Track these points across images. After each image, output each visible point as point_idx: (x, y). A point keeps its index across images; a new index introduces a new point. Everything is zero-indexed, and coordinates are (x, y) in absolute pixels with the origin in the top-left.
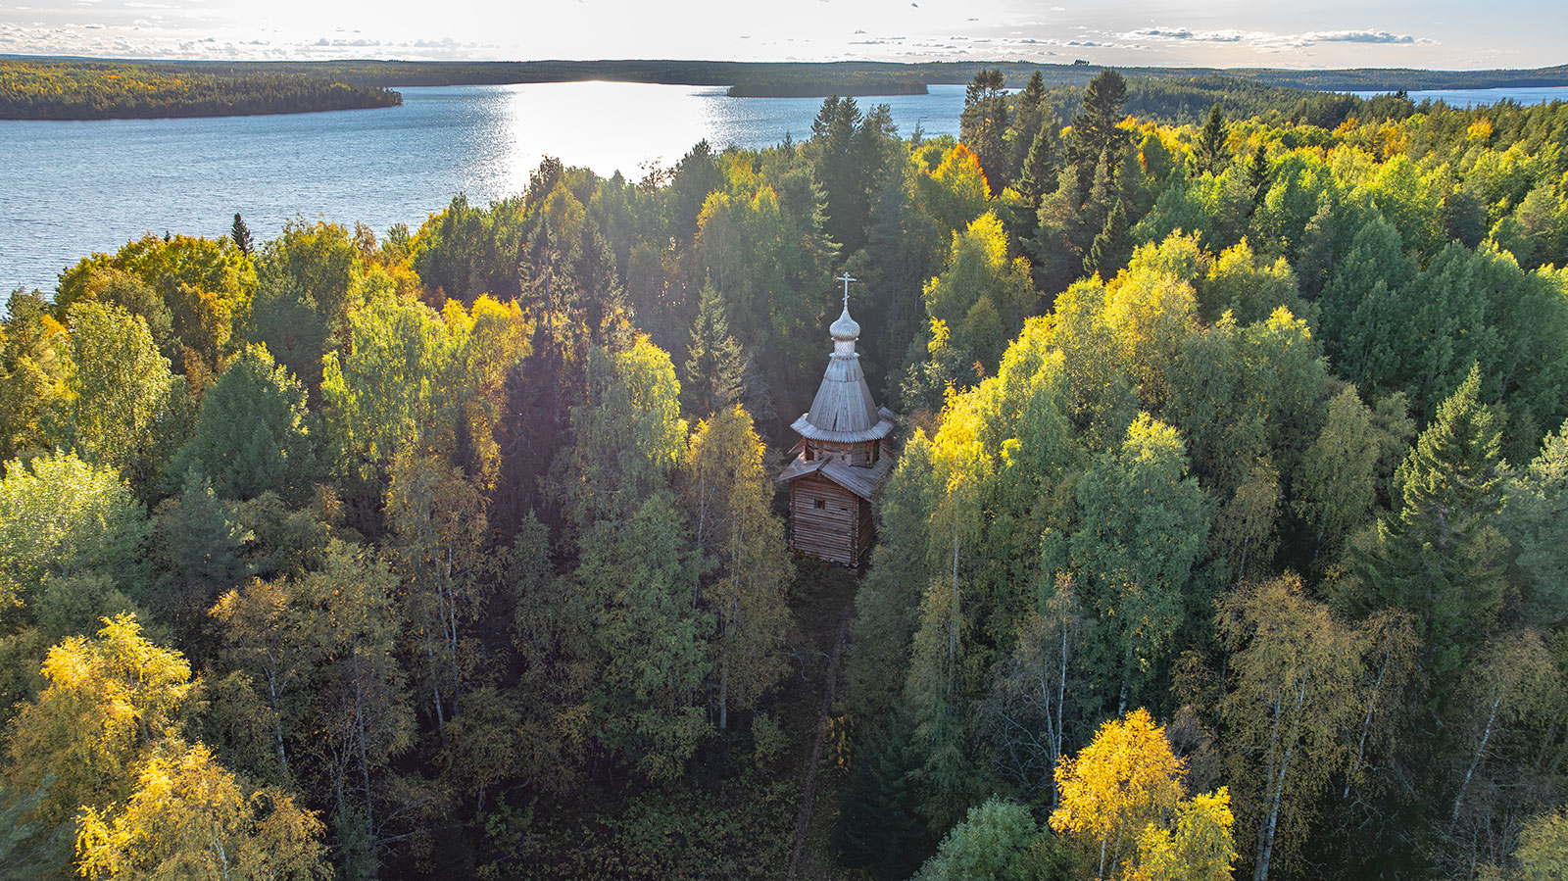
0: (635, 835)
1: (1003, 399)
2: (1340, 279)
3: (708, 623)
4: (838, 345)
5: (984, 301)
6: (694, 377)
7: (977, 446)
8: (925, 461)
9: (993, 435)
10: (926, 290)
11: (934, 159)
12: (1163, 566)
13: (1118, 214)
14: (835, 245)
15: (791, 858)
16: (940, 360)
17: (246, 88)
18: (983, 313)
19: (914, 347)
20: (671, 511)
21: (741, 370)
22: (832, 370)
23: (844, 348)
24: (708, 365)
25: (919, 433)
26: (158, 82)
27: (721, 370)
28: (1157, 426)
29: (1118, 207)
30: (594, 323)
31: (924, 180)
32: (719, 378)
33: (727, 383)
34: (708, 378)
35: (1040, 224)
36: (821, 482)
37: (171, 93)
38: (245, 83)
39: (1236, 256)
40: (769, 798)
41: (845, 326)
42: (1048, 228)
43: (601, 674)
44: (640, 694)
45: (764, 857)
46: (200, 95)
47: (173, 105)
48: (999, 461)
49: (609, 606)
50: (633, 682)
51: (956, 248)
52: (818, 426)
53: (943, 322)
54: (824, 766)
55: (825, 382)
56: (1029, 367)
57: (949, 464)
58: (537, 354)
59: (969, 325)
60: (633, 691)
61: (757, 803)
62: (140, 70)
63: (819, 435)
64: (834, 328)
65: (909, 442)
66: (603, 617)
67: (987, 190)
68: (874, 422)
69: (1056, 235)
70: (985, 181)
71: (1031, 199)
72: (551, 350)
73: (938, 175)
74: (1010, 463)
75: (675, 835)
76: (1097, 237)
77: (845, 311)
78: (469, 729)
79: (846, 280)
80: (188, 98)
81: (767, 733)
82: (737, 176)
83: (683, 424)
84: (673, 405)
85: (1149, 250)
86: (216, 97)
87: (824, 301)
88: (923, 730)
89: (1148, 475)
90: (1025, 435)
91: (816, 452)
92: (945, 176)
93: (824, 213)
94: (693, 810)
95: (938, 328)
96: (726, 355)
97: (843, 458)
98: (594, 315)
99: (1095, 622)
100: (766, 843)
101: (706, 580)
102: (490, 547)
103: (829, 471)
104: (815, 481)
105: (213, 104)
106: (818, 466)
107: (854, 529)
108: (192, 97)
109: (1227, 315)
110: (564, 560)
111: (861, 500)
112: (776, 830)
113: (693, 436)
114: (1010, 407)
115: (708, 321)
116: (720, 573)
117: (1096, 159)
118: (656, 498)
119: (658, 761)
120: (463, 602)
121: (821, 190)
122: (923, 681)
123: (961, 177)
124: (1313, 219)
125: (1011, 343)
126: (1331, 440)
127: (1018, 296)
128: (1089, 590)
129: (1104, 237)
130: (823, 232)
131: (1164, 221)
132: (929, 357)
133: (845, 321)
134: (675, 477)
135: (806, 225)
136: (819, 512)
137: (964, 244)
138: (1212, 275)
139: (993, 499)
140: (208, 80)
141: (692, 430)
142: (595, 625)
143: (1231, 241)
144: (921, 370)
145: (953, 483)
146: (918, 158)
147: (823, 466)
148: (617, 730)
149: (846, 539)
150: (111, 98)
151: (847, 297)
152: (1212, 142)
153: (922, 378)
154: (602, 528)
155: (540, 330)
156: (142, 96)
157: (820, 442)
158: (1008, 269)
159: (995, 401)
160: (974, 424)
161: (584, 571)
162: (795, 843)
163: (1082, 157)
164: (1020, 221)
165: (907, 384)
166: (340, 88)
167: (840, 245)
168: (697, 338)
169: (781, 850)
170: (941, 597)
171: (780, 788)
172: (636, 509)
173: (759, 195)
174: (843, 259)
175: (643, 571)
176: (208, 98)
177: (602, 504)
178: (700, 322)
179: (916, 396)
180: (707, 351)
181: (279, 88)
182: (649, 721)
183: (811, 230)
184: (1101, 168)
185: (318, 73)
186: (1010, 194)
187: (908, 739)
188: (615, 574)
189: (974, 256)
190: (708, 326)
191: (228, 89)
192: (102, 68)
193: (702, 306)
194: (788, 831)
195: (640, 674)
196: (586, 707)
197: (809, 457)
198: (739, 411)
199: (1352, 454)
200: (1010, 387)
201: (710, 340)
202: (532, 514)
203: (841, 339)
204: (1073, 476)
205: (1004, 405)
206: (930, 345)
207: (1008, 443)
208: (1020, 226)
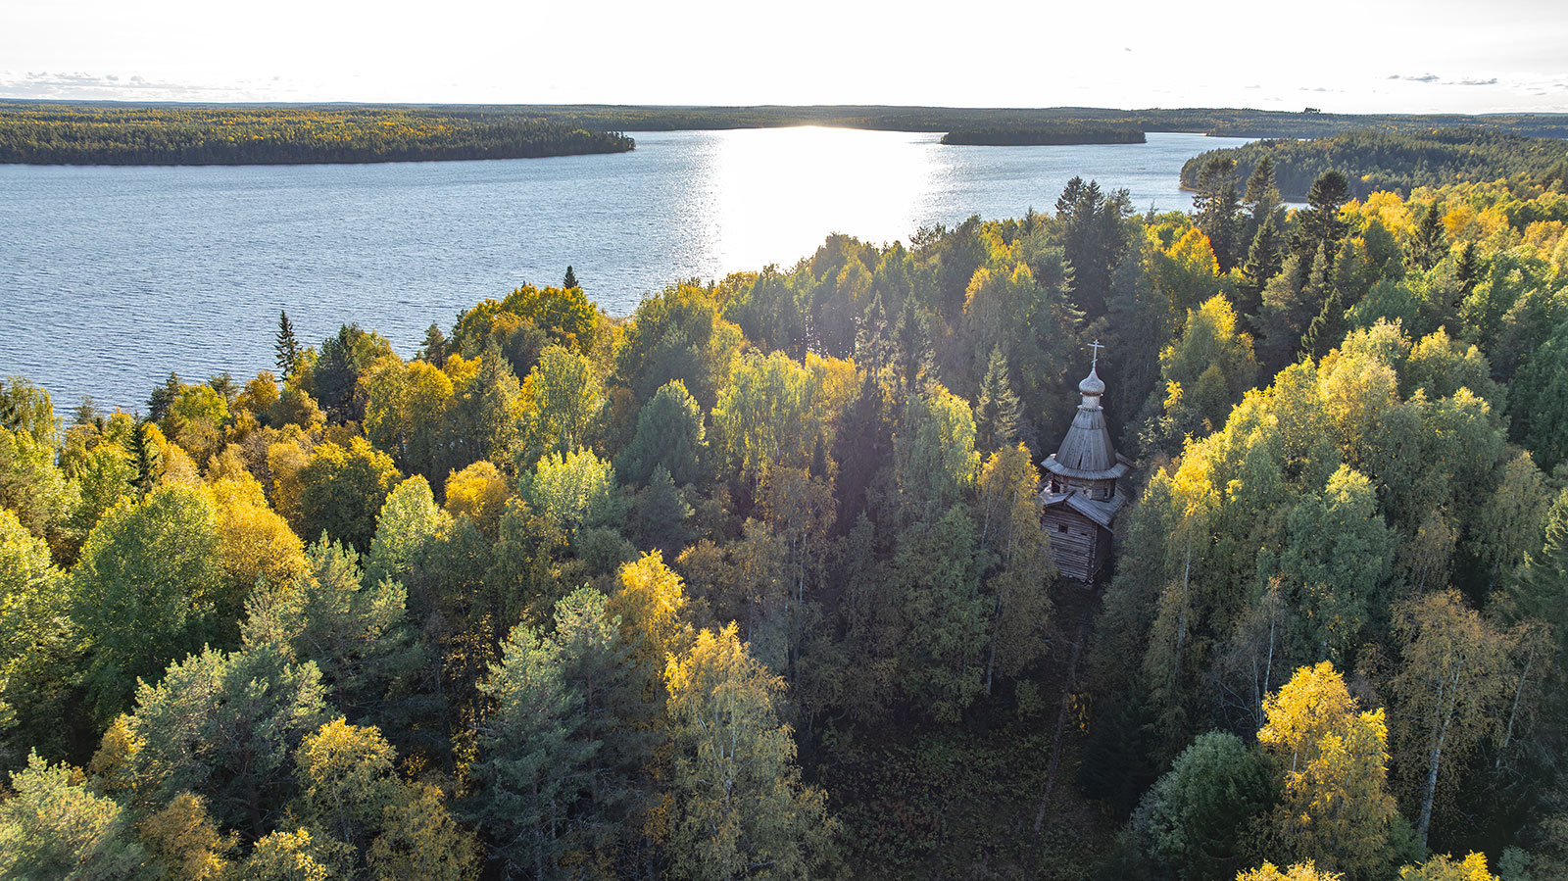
0: (925, 760)
1: (1228, 449)
2: (1533, 364)
3: (989, 606)
4: (1085, 399)
5: (1213, 369)
6: (981, 419)
7: (1207, 485)
8: (1165, 494)
9: (1220, 477)
10: (1161, 356)
11: (1167, 237)
12: (1353, 580)
13: (1334, 300)
14: (1079, 313)
15: (1044, 789)
16: (1173, 415)
17: (499, 133)
18: (1213, 379)
19: (1151, 402)
20: (968, 518)
21: (1018, 415)
22: (1079, 419)
23: (1090, 402)
24: (991, 410)
25: (1162, 471)
26: (425, 128)
27: (1002, 416)
28: (1355, 474)
29: (1335, 294)
30: (911, 376)
31: (1159, 257)
32: (1000, 421)
33: (1005, 427)
34: (991, 421)
35: (1264, 304)
36: (1066, 511)
37: (435, 138)
38: (499, 129)
39: (1435, 342)
40: (1027, 745)
41: (1091, 383)
42: (1270, 307)
43: (905, 637)
44: (936, 654)
45: (1025, 784)
46: (461, 140)
47: (438, 149)
48: (1224, 496)
49: (916, 587)
50: (930, 645)
51: (1190, 323)
52: (1065, 464)
53: (1178, 384)
54: (1068, 728)
55: (1072, 429)
56: (1249, 426)
57: (1185, 495)
58: (866, 397)
59: (1199, 387)
60: (929, 653)
61: (1017, 748)
62: (405, 115)
63: (1066, 472)
64: (1083, 385)
65: (1153, 478)
66: (912, 594)
67: (1216, 268)
68: (1113, 462)
69: (1279, 314)
70: (1215, 259)
71: (1255, 280)
72: (875, 395)
73: (1172, 253)
74: (1233, 499)
75: (956, 763)
76: (1315, 319)
77: (1093, 371)
78: (814, 667)
79: (1096, 346)
80: (451, 143)
81: (1028, 697)
82: (997, 252)
83: (977, 455)
84: (970, 440)
85: (1360, 334)
86: (475, 142)
87: (1065, 358)
88: (1158, 693)
89: (1343, 512)
90: (1246, 477)
91: (1062, 486)
92: (1179, 254)
93: (1071, 285)
94: (968, 748)
95: (1174, 389)
96: (1007, 404)
97: (1085, 492)
98: (911, 369)
99: (1298, 618)
100: (1024, 776)
101: (989, 573)
102: (832, 536)
103: (1072, 501)
104: (1060, 509)
105: (471, 148)
106: (1064, 497)
107: (1091, 551)
108: (455, 142)
109: (1419, 393)
110: (884, 550)
111: (1099, 527)
112: (1031, 768)
113: (985, 465)
114: (1234, 456)
115: (994, 377)
116: (1001, 569)
117: (1315, 247)
118: (956, 508)
119: (945, 706)
120: (812, 573)
121: (1069, 267)
122: (1159, 659)
123: (1193, 256)
124: (1509, 311)
125: (1234, 406)
126: (1505, 496)
127: (1240, 366)
128: (1294, 597)
129: (1321, 319)
130: (1070, 301)
131: (1375, 307)
132: (1163, 413)
133: (1093, 380)
134: (970, 494)
135: (1054, 295)
136: (1062, 535)
137: (1197, 321)
138: (1412, 358)
139: (1220, 524)
140: (466, 125)
141: (983, 459)
142: (905, 599)
143: (1431, 330)
144: (1156, 422)
145: (1190, 510)
146: (1152, 235)
147: (1069, 497)
148: (917, 679)
149: (1084, 559)
150: (388, 143)
151: (1095, 360)
152: (1429, 235)
153: (1157, 429)
154: (918, 527)
155: (869, 379)
156: (413, 141)
157: (1065, 477)
158: (1234, 342)
159: (1222, 451)
160: (1205, 466)
161: (900, 559)
162: (1047, 779)
163: (1305, 245)
164: (1244, 298)
165: (1144, 434)
166: (581, 134)
167: (1083, 313)
168: (984, 390)
169: (1037, 782)
170: (1175, 595)
171: (1035, 739)
172: (941, 514)
173: (1016, 270)
174: (1085, 324)
175: (945, 561)
176: (467, 143)
177: (917, 510)
178: (988, 378)
179: (1151, 444)
180: (992, 400)
181: (528, 133)
182: (940, 676)
183: (1059, 300)
184: (1320, 257)
185: (557, 118)
186: (1237, 273)
187: (1144, 700)
188: (924, 563)
189: (1206, 331)
190: (994, 381)
191: (484, 135)
192: (374, 114)
193: (991, 367)
194: (1042, 770)
195: (936, 639)
196: (895, 661)
197: (1055, 489)
198: (1022, 447)
199: (1524, 508)
200: (1235, 440)
201: (995, 392)
202: (864, 514)
203: (1088, 394)
204: (1284, 510)
205: (1229, 453)
206: (1165, 403)
207: (1233, 483)
208: (1246, 302)
